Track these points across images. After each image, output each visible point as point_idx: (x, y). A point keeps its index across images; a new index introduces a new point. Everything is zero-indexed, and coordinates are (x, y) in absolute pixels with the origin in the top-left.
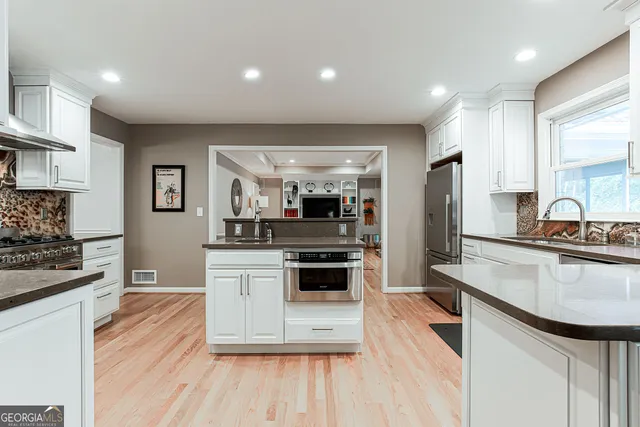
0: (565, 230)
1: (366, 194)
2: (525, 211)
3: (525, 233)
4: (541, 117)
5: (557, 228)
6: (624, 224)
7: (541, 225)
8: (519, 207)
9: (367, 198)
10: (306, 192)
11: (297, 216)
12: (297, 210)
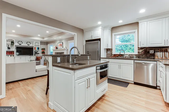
0: (119, 56)
1: (43, 47)
2: (109, 52)
3: (108, 57)
4: (113, 34)
5: (117, 56)
6: (131, 55)
7: (113, 55)
8: (107, 52)
9: (43, 48)
10: (18, 45)
11: (14, 54)
12: (13, 52)
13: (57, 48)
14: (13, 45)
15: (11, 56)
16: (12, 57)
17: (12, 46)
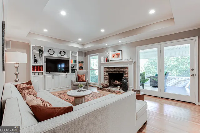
9: (80, 61)
10: (49, 55)
11: (42, 70)
12: (42, 67)
13: (107, 60)
14: (41, 55)
15: (39, 74)
16: (41, 75)
17: (40, 57)
